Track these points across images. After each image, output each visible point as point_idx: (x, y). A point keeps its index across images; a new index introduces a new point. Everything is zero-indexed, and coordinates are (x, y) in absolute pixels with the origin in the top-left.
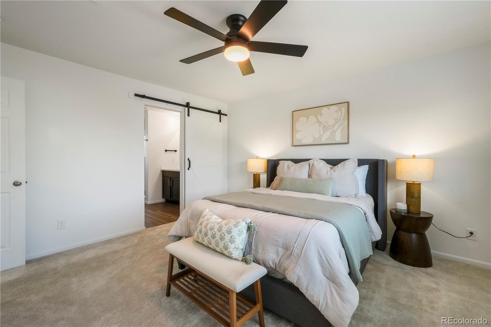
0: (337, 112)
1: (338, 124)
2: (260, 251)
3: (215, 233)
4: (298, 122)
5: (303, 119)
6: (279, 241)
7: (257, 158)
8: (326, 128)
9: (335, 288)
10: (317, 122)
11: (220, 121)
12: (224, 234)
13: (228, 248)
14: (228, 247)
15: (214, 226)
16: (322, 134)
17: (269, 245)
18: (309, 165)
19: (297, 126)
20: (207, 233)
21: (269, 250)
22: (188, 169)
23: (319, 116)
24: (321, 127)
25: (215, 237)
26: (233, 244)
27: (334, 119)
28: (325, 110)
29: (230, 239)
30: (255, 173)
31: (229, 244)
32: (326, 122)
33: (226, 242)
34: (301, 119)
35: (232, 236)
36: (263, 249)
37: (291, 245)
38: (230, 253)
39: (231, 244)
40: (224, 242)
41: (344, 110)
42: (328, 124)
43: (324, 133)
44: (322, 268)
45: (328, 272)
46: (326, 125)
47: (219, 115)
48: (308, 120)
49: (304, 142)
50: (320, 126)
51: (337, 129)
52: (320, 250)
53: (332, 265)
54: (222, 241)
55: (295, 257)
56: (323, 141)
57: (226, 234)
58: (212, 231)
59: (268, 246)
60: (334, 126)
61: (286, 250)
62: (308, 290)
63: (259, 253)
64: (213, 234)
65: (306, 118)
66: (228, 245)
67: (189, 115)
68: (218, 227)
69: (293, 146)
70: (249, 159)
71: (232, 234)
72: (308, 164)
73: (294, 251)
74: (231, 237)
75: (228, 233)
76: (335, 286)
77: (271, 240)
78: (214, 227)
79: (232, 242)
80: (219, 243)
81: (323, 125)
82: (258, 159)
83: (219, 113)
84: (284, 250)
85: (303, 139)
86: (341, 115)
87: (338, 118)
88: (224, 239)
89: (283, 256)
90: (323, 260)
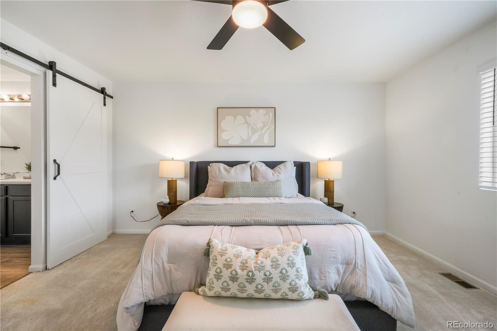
0: (265, 115)
1: (266, 128)
2: (317, 276)
3: (270, 272)
4: (224, 120)
5: (229, 118)
6: (338, 257)
7: (172, 160)
8: (254, 131)
9: (395, 287)
10: (245, 123)
11: (105, 105)
12: (286, 270)
13: (297, 288)
14: (297, 286)
15: (262, 263)
16: (250, 135)
17: (326, 265)
18: (251, 167)
19: (223, 124)
20: (254, 277)
21: (329, 272)
22: (55, 178)
23: (247, 117)
24: (249, 129)
25: (272, 278)
26: (302, 279)
27: (262, 122)
28: (253, 111)
29: (297, 274)
30: (171, 179)
31: (297, 281)
32: (254, 124)
33: (293, 280)
34: (227, 117)
35: (297, 268)
36: (321, 272)
37: (352, 257)
38: (301, 294)
39: (300, 280)
40: (288, 281)
41: (271, 114)
42: (256, 126)
43: (252, 136)
44: (382, 271)
45: (387, 273)
46: (255, 127)
47: (103, 95)
48: (236, 120)
49: (231, 143)
50: (248, 127)
51: (265, 132)
52: (377, 255)
53: (388, 265)
54: (285, 281)
55: (360, 270)
56: (252, 143)
57: (289, 269)
58: (262, 272)
59: (326, 267)
60: (262, 129)
61: (346, 265)
62: (383, 299)
63: (315, 279)
64: (265, 275)
65: (234, 118)
66: (296, 284)
67: (54, 84)
68: (270, 263)
69: (218, 146)
70: (161, 161)
71: (297, 266)
72: (249, 167)
73: (357, 263)
74: (297, 271)
75: (290, 267)
76: (395, 285)
77: (328, 258)
78: (263, 265)
79: (300, 278)
80: (279, 286)
81: (252, 126)
82: (174, 160)
83: (103, 91)
84: (344, 266)
85: (229, 140)
86: (269, 119)
87: (266, 122)
88: (288, 276)
89: (344, 273)
90: (381, 263)
